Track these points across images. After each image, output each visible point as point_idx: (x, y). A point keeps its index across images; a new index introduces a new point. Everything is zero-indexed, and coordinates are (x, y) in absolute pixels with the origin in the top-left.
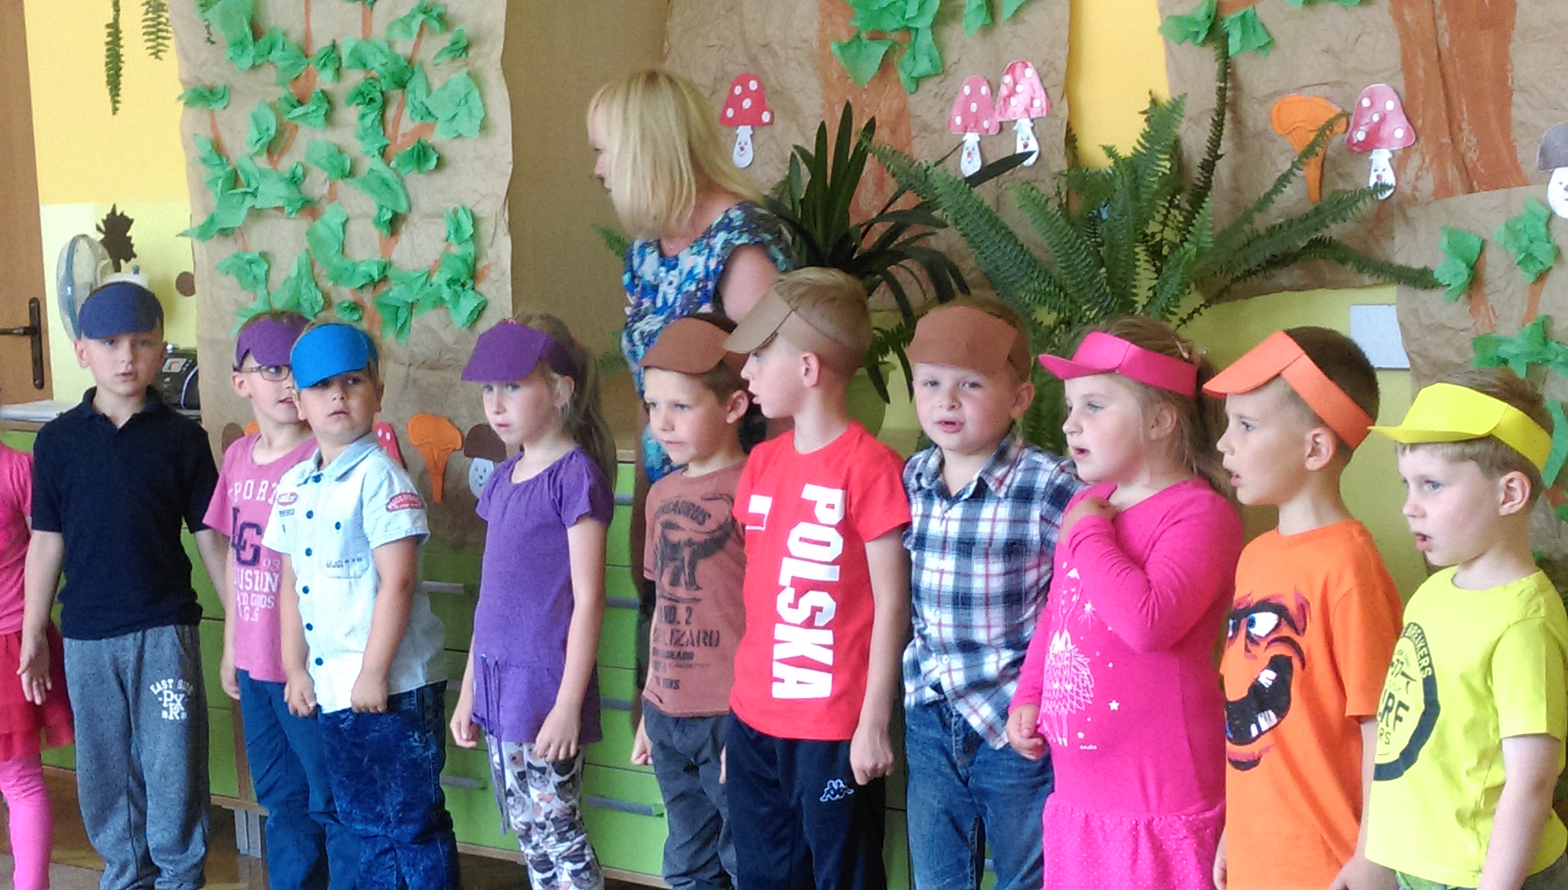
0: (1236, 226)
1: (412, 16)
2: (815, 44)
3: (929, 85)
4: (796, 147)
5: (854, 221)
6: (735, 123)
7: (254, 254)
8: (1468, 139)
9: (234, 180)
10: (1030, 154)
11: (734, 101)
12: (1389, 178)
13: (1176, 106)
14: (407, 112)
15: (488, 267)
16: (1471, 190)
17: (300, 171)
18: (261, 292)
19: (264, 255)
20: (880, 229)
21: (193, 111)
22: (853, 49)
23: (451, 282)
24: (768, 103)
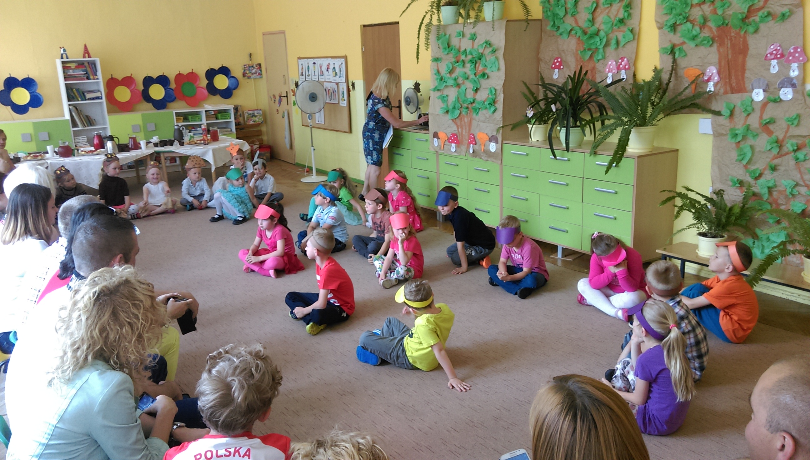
0: (673, 99)
1: (483, 44)
2: (575, 51)
3: (601, 61)
4: (568, 75)
5: (580, 94)
6: (555, 68)
7: (445, 95)
8: (734, 81)
9: (442, 79)
10: (624, 79)
11: (555, 63)
12: (712, 89)
13: (661, 70)
14: (481, 65)
15: (498, 101)
16: (733, 93)
17: (457, 77)
18: (445, 104)
19: (447, 96)
20: (586, 96)
21: (433, 63)
22: (584, 52)
23: (489, 104)
24: (563, 64)
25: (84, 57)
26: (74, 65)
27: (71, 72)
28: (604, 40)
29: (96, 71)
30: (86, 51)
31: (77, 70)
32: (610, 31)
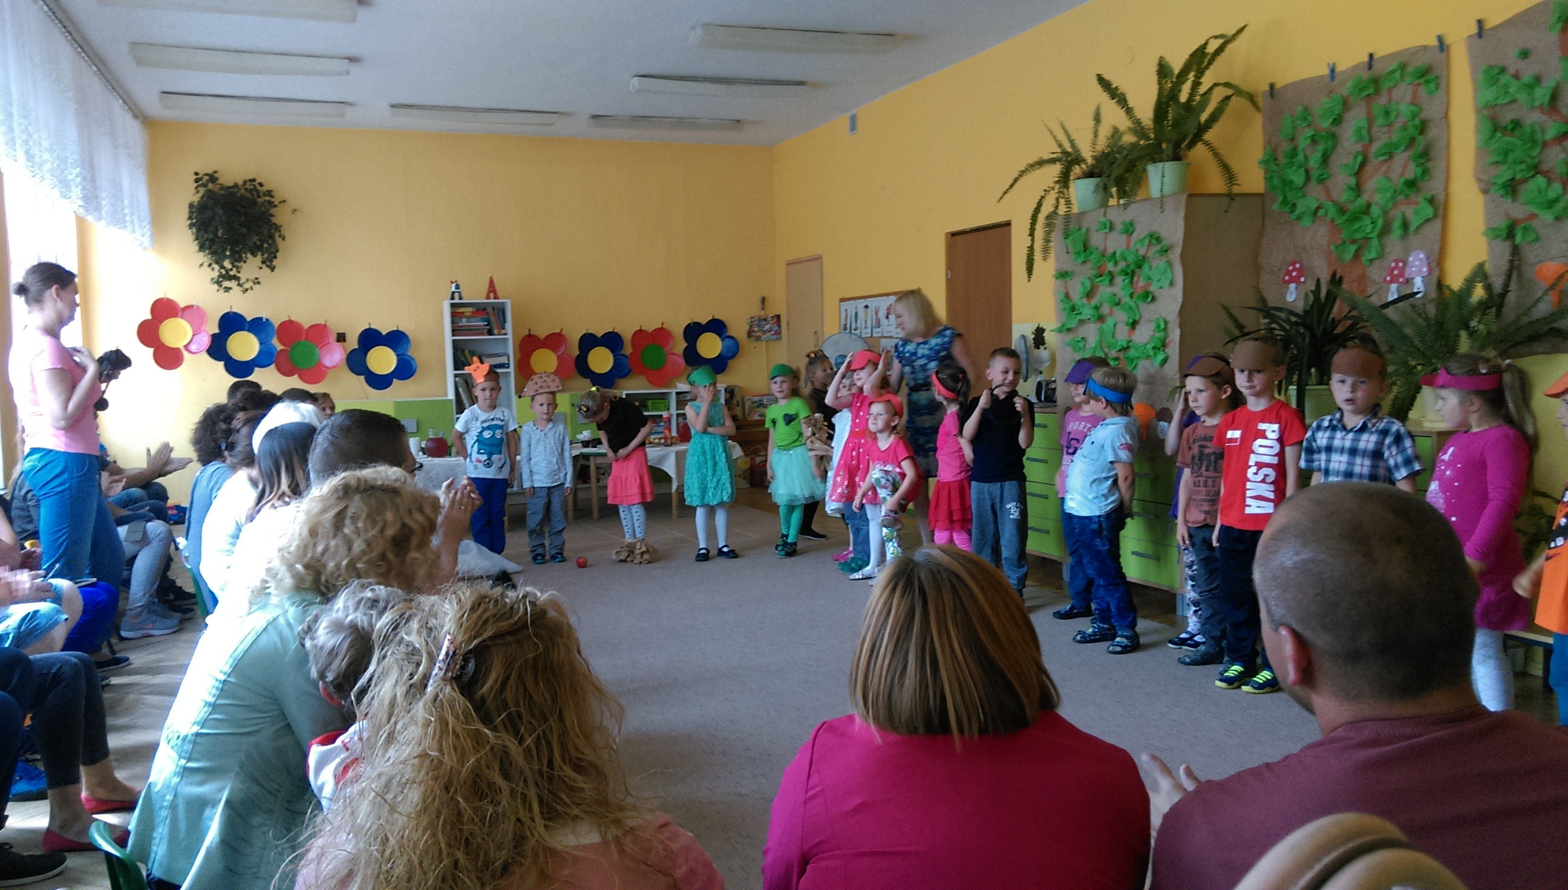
1: (1145, 238)
2: (1325, 246)
3: (1376, 263)
6: (1289, 282)
7: (1079, 339)
9: (1073, 309)
10: (1420, 292)
11: (1289, 273)
14: (1142, 278)
15: (1170, 342)
17: (1099, 304)
19: (1083, 338)
21: (1058, 282)
22: (1341, 248)
23: (1154, 348)
24: (1304, 273)
25: (488, 298)
26: (470, 309)
27: (464, 322)
28: (1380, 223)
29: (505, 321)
30: (492, 289)
31: (474, 320)
32: (1390, 205)
